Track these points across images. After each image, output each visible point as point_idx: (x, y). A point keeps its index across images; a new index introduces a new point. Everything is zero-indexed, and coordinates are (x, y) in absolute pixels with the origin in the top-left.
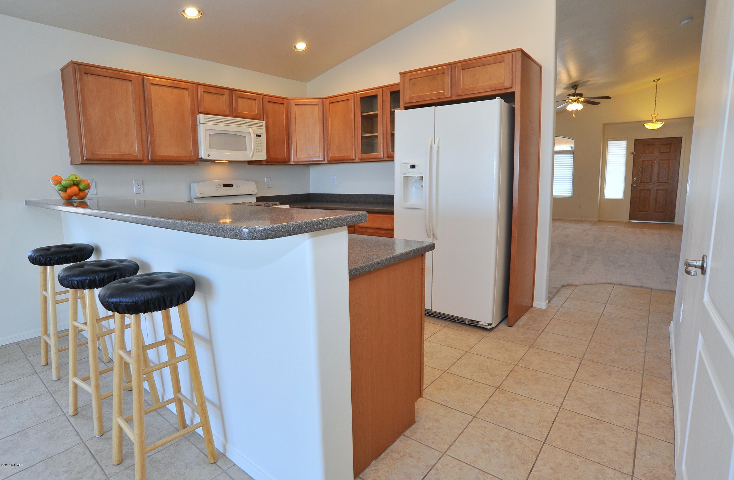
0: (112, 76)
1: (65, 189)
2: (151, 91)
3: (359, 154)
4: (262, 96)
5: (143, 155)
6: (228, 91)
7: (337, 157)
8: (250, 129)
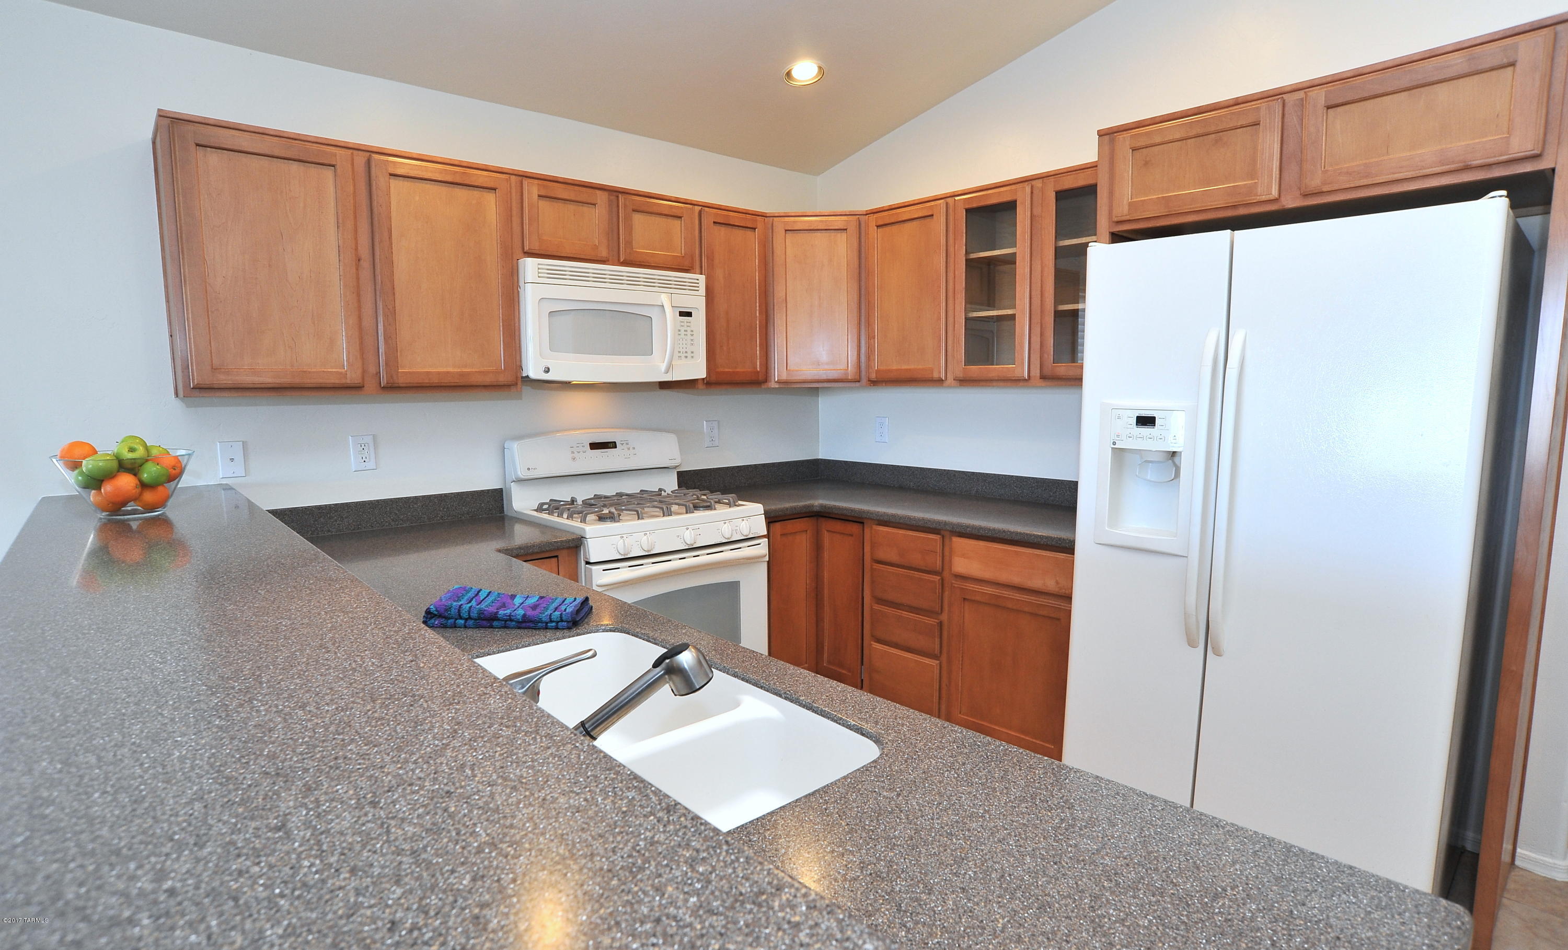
0: (276, 154)
1: (95, 482)
2: (389, 194)
3: (958, 365)
4: (697, 208)
5: (364, 372)
6: (606, 194)
7: (897, 370)
8: (663, 296)
